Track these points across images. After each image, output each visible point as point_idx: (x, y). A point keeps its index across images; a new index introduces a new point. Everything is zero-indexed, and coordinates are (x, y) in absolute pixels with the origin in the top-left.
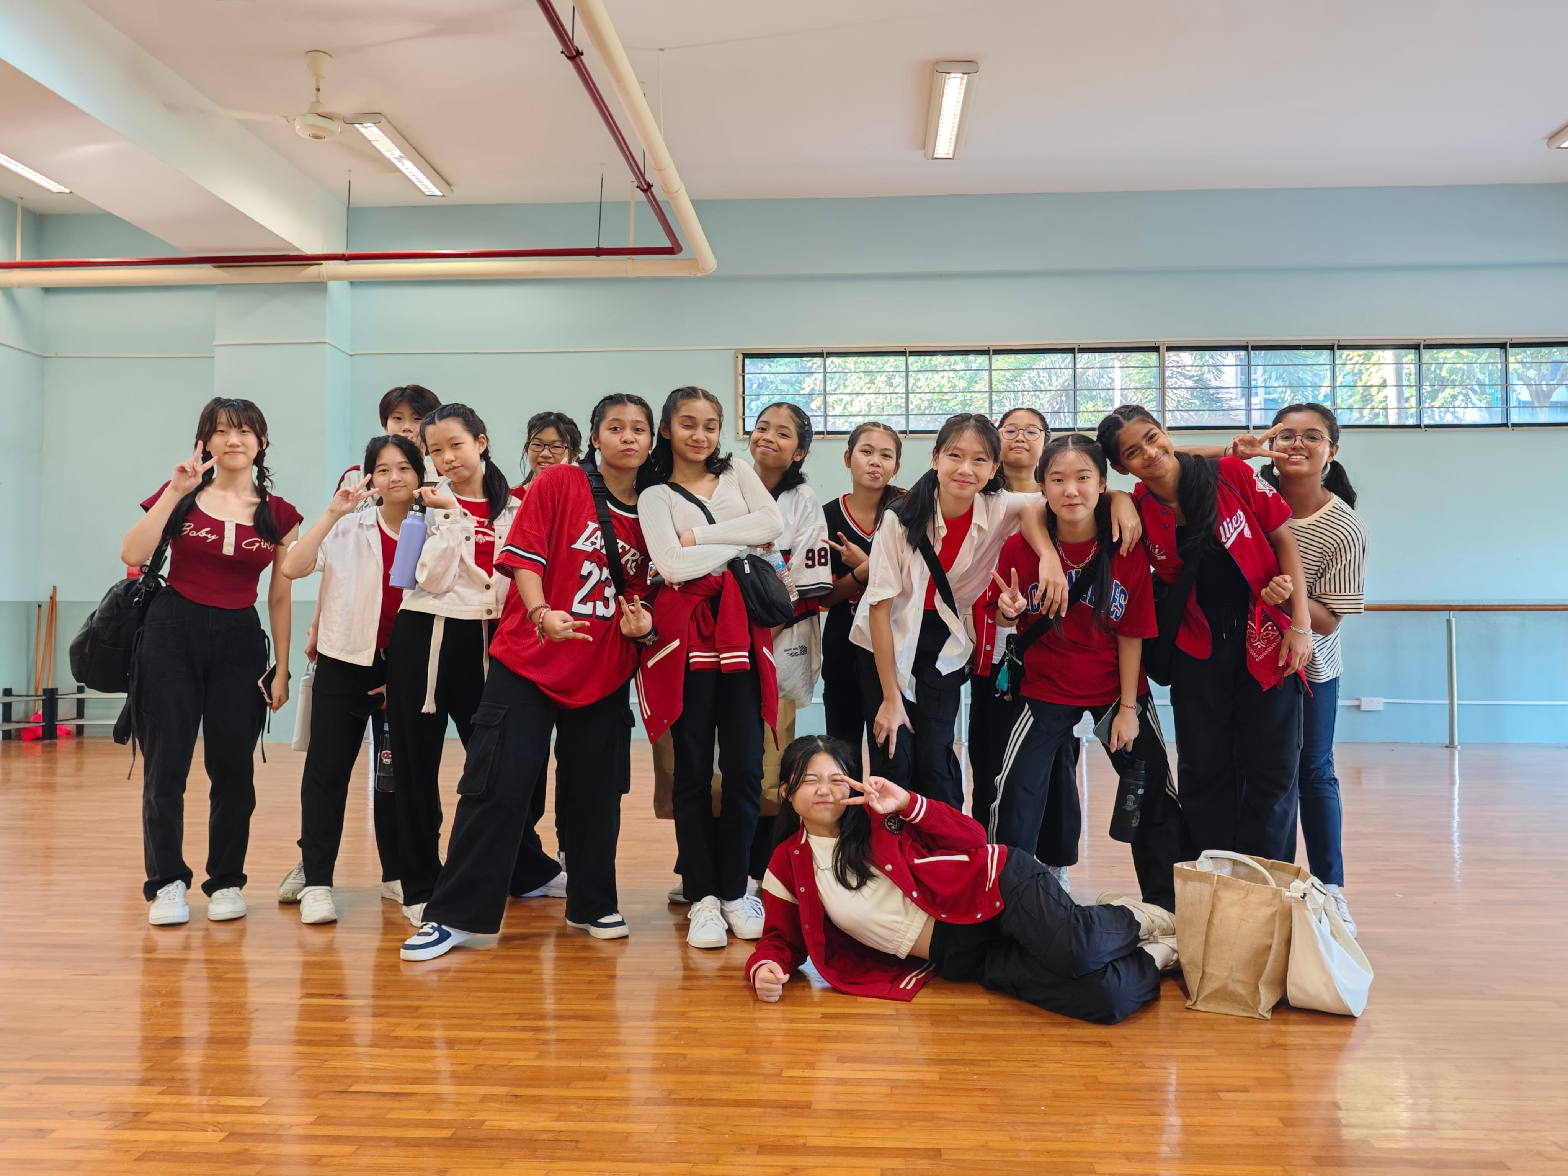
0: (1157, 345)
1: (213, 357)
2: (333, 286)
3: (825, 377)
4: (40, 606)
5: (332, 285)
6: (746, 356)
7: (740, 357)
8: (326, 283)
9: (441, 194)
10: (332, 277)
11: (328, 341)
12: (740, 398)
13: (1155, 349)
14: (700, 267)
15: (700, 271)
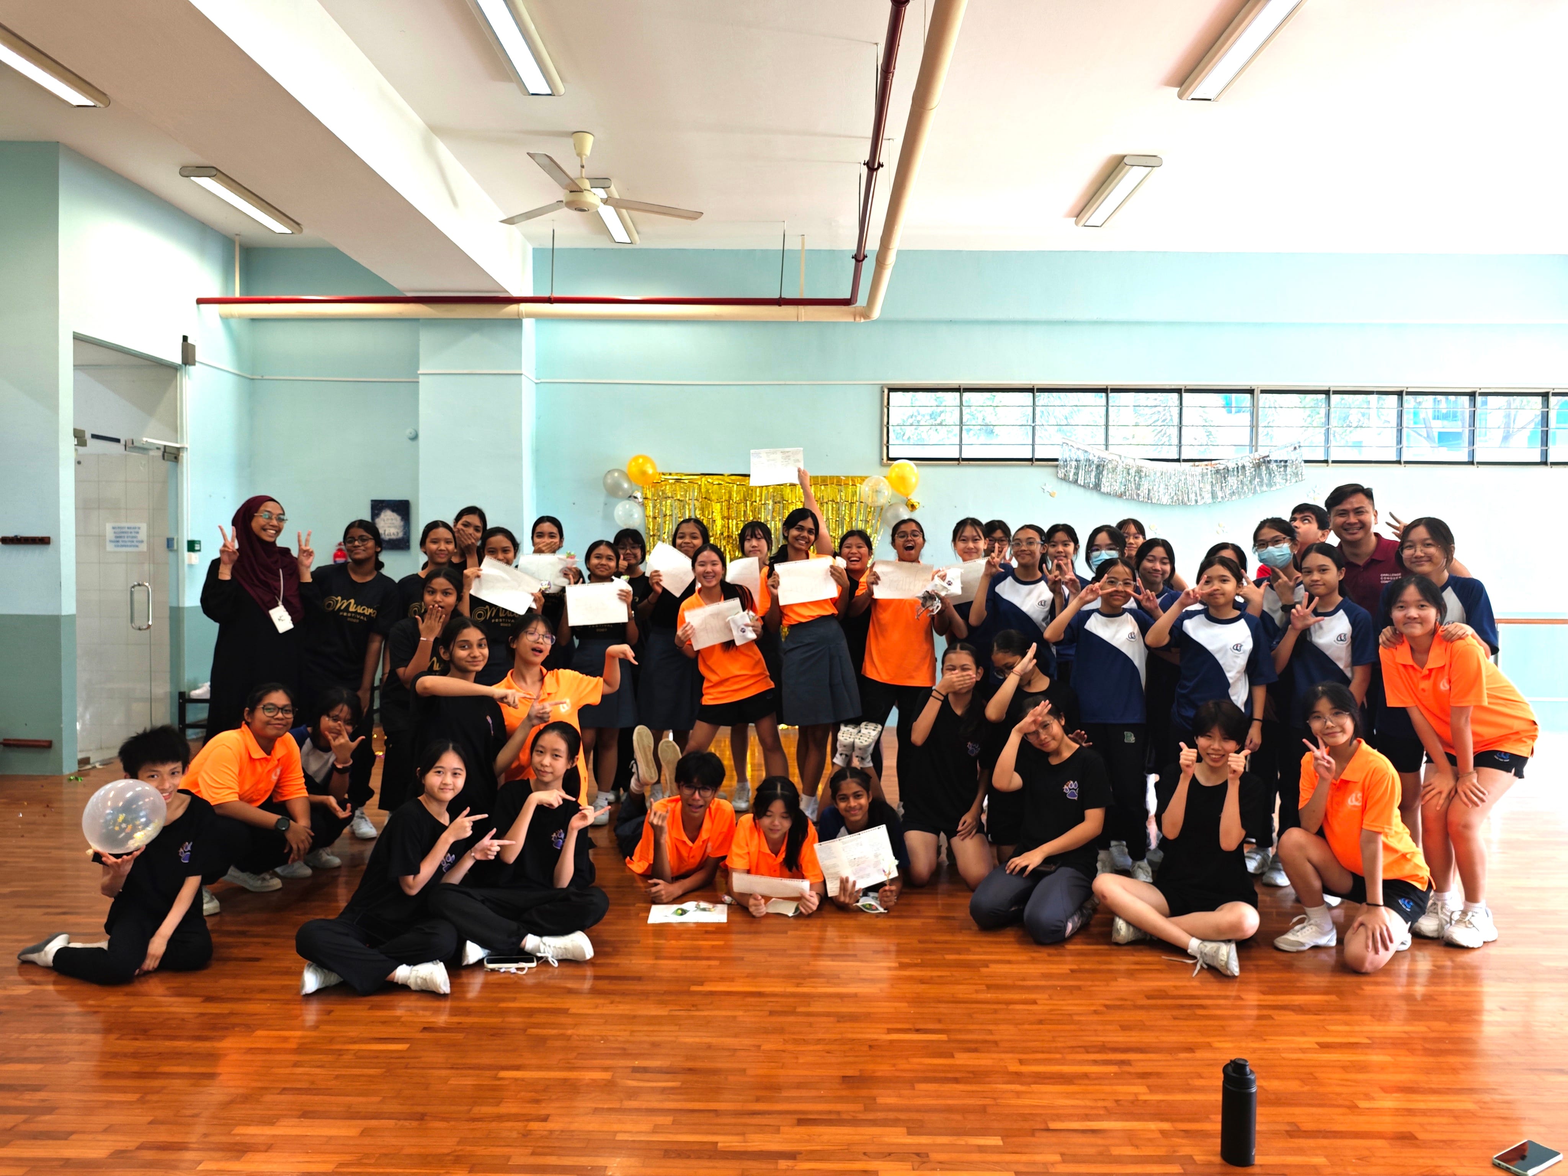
0: (1253, 388)
2: (529, 323)
3: (961, 410)
5: (526, 320)
6: (891, 390)
7: (886, 391)
8: (521, 319)
9: (628, 241)
10: (529, 316)
11: (523, 372)
12: (885, 427)
13: (1251, 391)
14: (866, 314)
15: (865, 318)
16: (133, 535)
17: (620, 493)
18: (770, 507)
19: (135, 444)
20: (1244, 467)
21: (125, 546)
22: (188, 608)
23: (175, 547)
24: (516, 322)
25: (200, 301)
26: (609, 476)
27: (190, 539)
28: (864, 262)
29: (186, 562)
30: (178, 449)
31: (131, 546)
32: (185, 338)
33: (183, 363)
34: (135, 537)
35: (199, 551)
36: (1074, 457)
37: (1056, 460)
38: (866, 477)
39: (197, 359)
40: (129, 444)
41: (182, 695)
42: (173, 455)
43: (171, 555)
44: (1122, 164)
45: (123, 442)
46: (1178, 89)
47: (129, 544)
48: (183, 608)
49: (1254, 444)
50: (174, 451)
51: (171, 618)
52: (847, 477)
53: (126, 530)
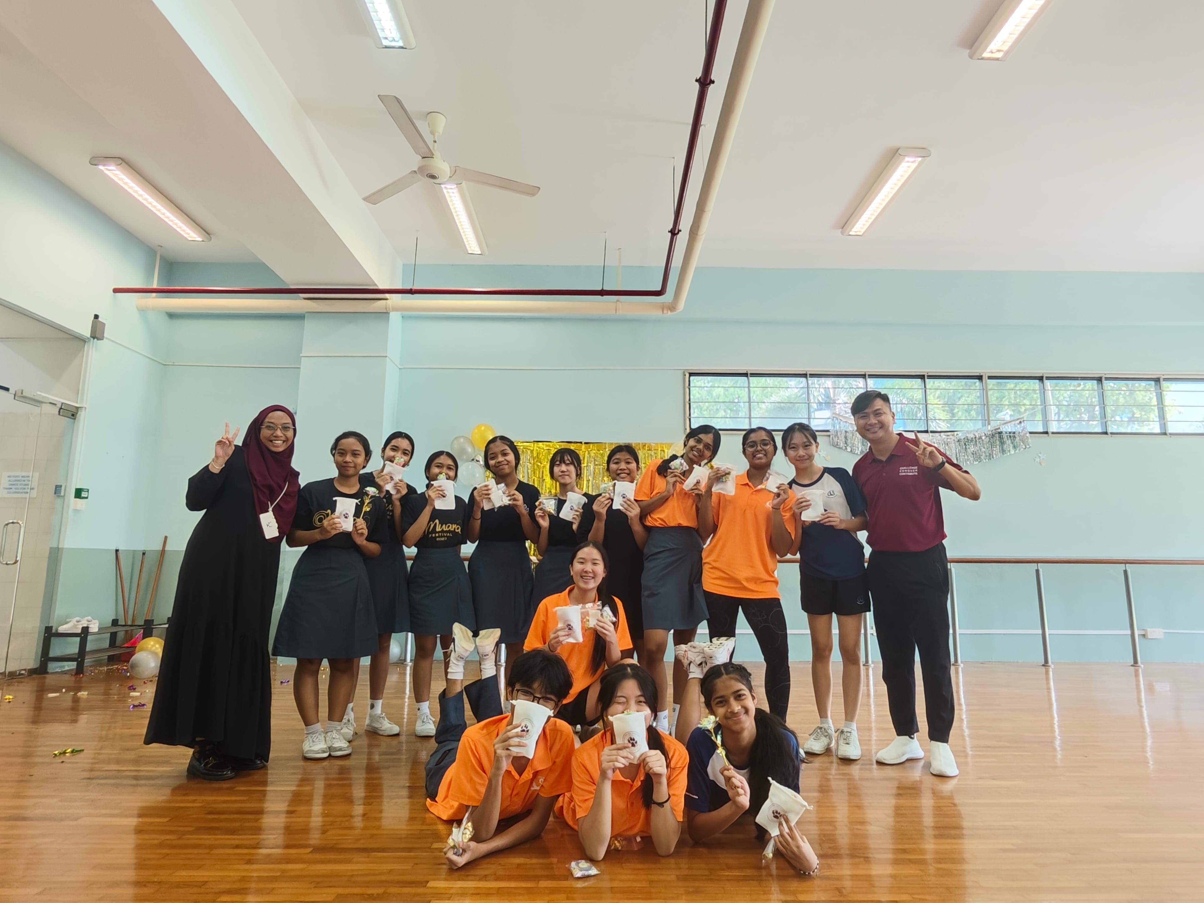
0: (981, 374)
1: (300, 368)
2: (394, 317)
3: (749, 390)
4: (144, 554)
5: (393, 315)
6: (691, 374)
7: (687, 375)
8: (389, 313)
9: (480, 253)
10: (396, 309)
11: (388, 355)
12: (688, 404)
13: (980, 378)
14: (672, 307)
15: (671, 311)
16: (26, 483)
17: (465, 457)
18: (592, 468)
19: (24, 394)
20: (980, 438)
21: (19, 493)
22: (66, 548)
23: (62, 494)
24: (384, 315)
25: (116, 291)
26: (455, 442)
27: (78, 487)
28: (678, 236)
29: (72, 507)
30: (77, 408)
31: (22, 493)
32: (96, 317)
33: (91, 337)
34: (27, 485)
35: (87, 498)
36: (843, 429)
37: (828, 431)
38: (672, 444)
39: (105, 335)
40: (19, 394)
41: (48, 629)
42: (72, 413)
43: (59, 501)
44: (897, 154)
45: (12, 391)
46: (968, 51)
47: (21, 491)
48: (63, 549)
49: (987, 421)
50: (74, 410)
51: (50, 558)
52: (657, 444)
53: (20, 478)
